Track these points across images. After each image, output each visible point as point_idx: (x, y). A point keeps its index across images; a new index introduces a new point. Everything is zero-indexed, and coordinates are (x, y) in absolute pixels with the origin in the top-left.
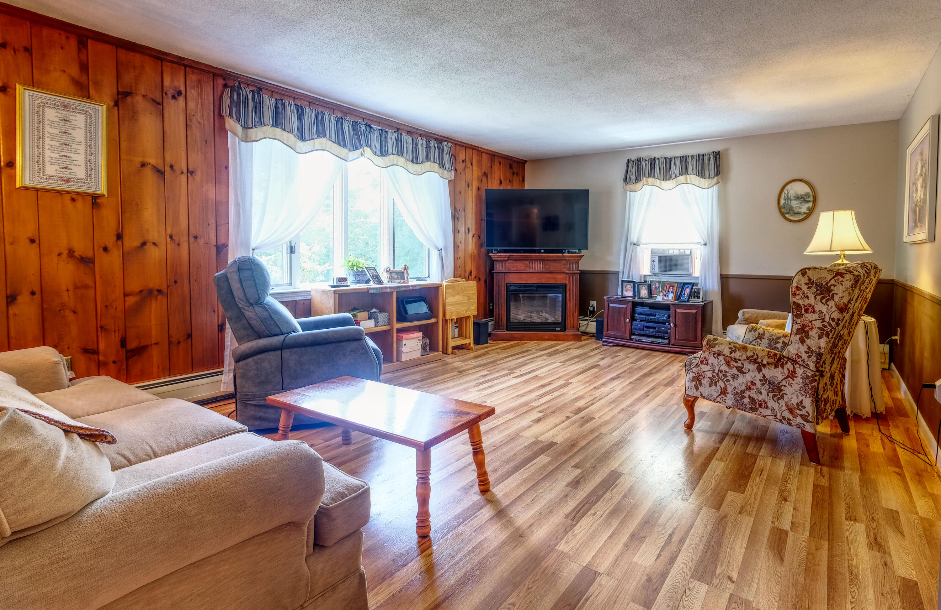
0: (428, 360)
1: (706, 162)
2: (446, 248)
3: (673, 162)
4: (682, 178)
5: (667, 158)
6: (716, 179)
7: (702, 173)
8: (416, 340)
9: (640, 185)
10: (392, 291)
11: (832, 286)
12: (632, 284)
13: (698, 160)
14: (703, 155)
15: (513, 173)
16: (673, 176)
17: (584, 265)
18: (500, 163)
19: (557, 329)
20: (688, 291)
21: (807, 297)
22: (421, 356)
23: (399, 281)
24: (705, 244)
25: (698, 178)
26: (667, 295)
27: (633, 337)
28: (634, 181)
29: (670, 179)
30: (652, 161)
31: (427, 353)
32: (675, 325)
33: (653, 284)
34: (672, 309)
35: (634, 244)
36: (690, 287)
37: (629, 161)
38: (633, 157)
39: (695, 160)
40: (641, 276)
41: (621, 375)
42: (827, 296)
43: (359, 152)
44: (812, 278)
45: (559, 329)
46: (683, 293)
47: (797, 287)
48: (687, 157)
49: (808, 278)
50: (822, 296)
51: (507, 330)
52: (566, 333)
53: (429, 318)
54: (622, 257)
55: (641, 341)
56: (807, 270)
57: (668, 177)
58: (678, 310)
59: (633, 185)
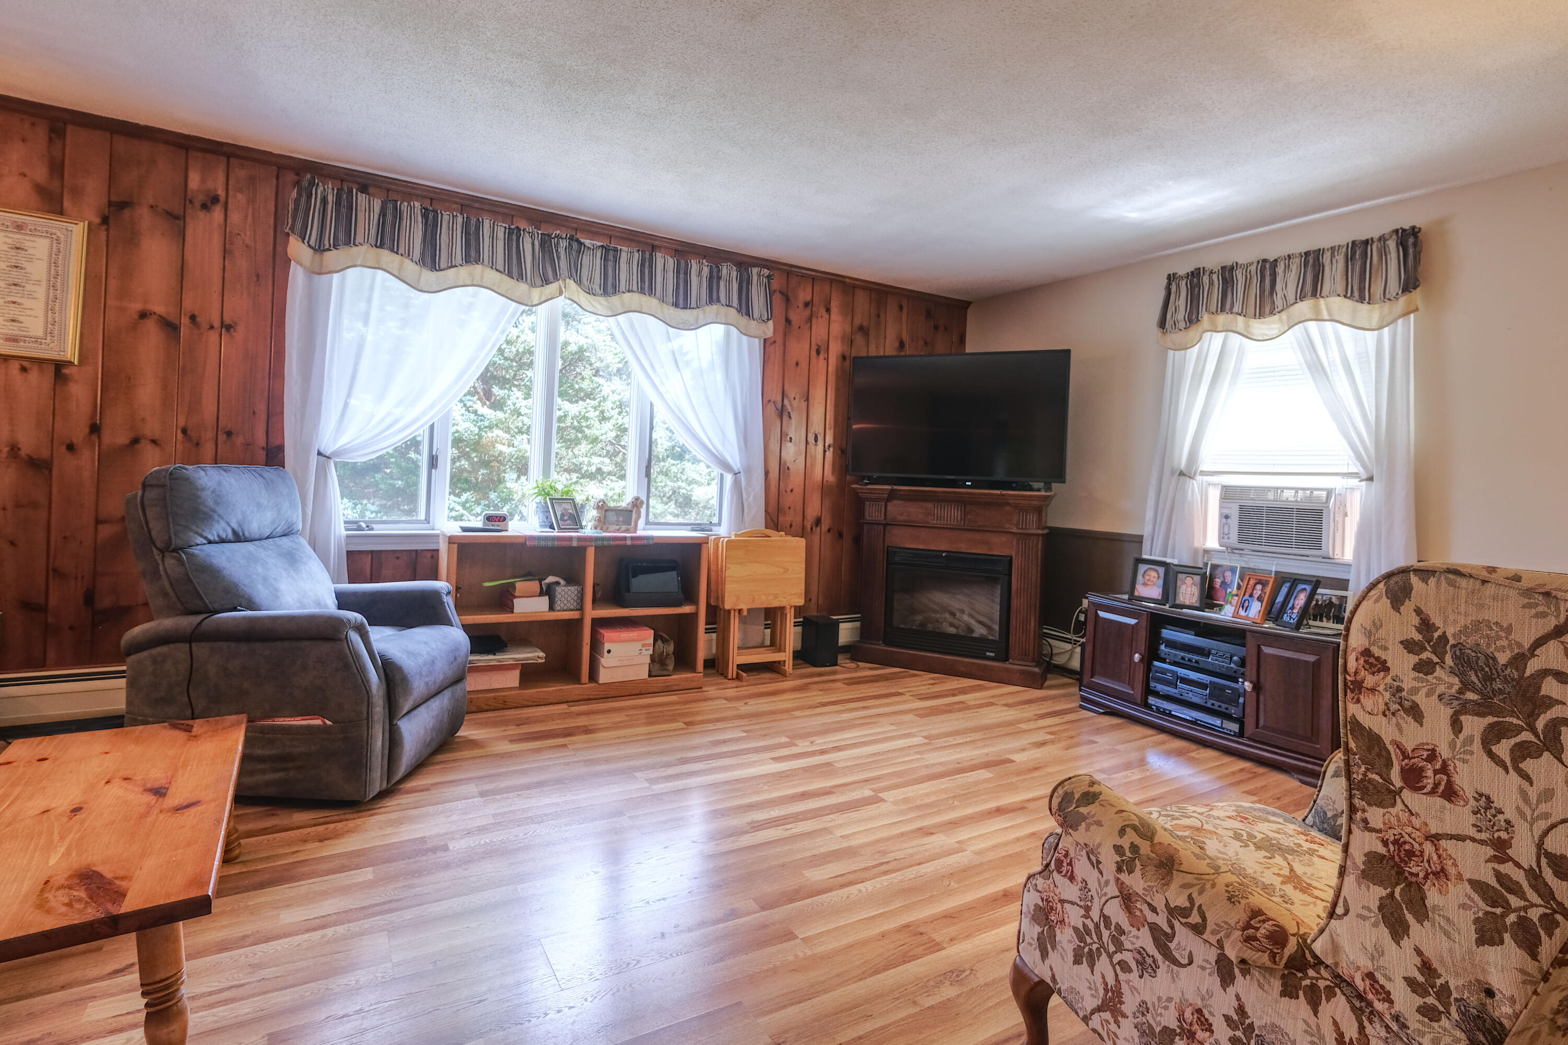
0: (667, 687)
1: (1375, 258)
2: (748, 470)
3: (1280, 270)
4: (1305, 307)
5: (1265, 261)
6: (1403, 300)
7: (1361, 290)
8: (638, 645)
9: (1193, 332)
10: (583, 544)
11: (1550, 679)
12: (1161, 570)
13: (1349, 259)
14: (1366, 243)
15: (936, 328)
16: (1279, 302)
17: (1058, 520)
18: (901, 308)
19: (988, 654)
20: (1301, 600)
21: (1415, 712)
22: (650, 676)
23: (618, 527)
24: (1371, 479)
25: (1348, 303)
26: (1246, 604)
27: (1152, 700)
28: (1182, 325)
29: (1272, 313)
30: (1227, 274)
31: (667, 673)
32: (1257, 687)
33: (1218, 571)
34: (1250, 641)
35: (1181, 474)
36: (1309, 588)
37: (1171, 278)
38: (1183, 269)
39: (1340, 258)
40: (1196, 551)
41: (1032, 805)
42: (1520, 730)
43: (553, 287)
44: (1437, 620)
45: (992, 654)
46: (1290, 605)
47: (1367, 653)
48: (1318, 253)
49: (1416, 620)
50: (1490, 719)
51: (886, 643)
52: (1007, 665)
53: (679, 604)
54: (1151, 502)
55: (1170, 715)
56: (1414, 579)
57: (1267, 310)
58: (1266, 650)
59: (1181, 333)
